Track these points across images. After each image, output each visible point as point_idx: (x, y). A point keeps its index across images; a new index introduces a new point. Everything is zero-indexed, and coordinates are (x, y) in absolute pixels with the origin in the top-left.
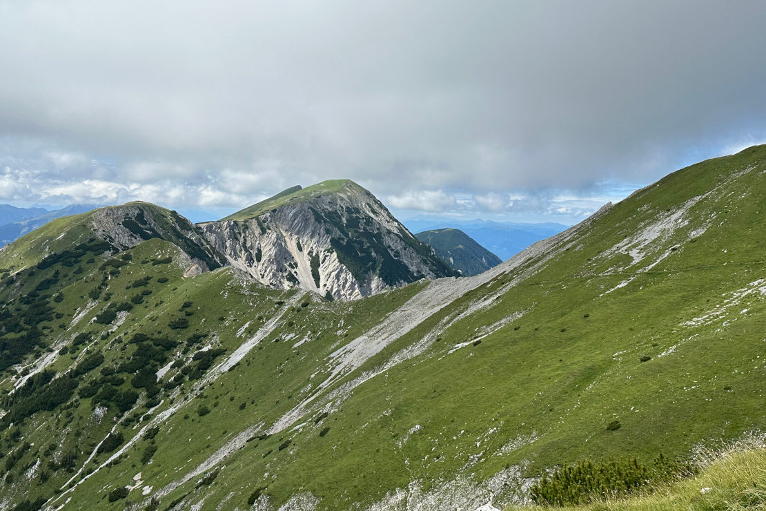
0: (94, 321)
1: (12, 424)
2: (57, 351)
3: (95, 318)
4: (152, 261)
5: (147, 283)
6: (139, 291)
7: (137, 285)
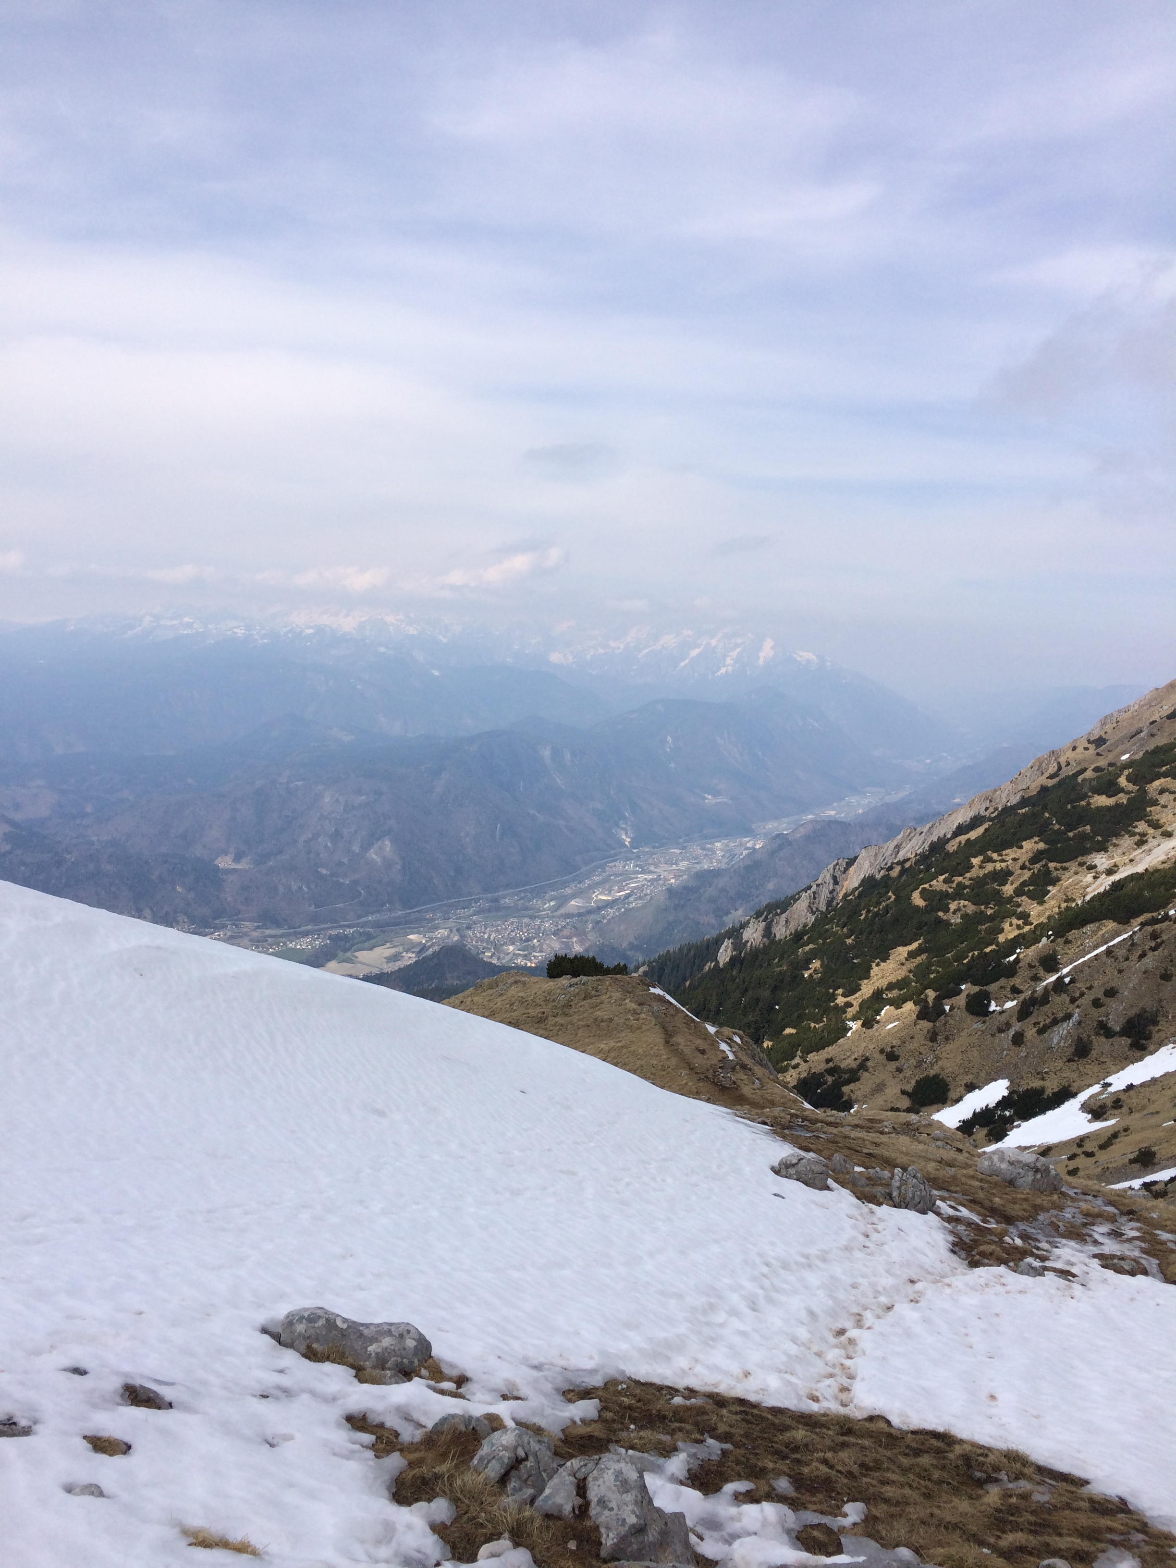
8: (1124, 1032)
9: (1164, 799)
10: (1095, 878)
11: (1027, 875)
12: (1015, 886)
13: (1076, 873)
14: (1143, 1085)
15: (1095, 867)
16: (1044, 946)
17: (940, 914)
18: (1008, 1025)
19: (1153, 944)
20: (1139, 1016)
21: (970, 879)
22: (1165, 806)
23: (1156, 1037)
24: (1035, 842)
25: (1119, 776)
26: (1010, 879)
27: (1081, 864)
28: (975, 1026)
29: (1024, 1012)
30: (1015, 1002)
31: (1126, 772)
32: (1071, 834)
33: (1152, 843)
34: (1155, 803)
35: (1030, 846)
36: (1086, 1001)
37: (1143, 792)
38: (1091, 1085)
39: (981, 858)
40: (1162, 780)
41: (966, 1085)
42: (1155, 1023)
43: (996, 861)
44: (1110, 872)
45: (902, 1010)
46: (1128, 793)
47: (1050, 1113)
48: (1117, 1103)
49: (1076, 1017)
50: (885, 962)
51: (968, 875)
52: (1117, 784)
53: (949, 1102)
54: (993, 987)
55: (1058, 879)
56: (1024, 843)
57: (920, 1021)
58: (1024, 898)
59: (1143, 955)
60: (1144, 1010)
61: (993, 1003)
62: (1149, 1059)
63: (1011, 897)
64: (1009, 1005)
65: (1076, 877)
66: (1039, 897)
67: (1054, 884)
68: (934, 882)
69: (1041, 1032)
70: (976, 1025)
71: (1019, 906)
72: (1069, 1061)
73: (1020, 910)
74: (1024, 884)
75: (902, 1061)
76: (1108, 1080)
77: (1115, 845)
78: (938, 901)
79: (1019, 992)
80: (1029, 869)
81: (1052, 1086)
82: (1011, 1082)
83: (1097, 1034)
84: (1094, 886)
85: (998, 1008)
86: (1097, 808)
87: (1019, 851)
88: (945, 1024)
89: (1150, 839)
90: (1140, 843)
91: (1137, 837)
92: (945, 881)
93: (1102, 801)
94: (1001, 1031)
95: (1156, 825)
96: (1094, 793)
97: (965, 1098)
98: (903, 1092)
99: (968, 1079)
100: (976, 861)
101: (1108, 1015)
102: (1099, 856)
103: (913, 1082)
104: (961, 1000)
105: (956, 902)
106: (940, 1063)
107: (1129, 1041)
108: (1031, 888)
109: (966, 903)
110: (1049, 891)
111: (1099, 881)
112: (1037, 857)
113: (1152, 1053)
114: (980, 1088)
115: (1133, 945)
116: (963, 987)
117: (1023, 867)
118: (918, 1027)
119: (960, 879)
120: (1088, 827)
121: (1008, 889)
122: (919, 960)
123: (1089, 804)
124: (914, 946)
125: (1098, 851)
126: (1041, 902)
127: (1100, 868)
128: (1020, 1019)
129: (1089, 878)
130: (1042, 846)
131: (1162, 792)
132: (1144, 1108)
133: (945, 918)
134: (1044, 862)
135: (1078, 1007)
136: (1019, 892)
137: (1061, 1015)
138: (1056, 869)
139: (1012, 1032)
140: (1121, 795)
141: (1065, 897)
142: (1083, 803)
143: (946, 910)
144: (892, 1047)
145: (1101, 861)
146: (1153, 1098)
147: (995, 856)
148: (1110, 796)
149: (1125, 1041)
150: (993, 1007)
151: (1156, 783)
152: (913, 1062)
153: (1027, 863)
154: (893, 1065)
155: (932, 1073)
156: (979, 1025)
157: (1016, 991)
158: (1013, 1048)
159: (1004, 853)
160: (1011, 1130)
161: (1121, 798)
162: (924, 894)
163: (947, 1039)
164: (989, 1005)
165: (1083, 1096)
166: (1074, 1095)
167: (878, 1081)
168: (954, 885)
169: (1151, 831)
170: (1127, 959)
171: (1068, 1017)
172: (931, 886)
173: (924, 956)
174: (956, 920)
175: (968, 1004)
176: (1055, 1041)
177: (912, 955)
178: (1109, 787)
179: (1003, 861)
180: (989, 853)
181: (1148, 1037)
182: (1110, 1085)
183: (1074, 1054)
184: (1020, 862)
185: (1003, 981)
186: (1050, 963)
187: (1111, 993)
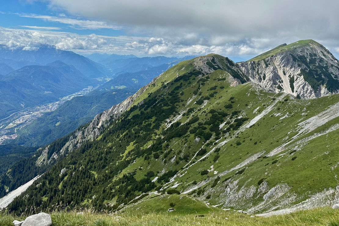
0: (195, 103)
1: (166, 141)
2: (182, 115)
3: (196, 102)
4: (218, 79)
5: (216, 89)
6: (212, 91)
7: (211, 89)
8: (184, 159)
11: (154, 124)
12: (152, 127)
16: (166, 143)
17: (139, 134)
19: (186, 141)
20: (185, 155)
21: (143, 126)
24: (155, 117)
27: (165, 121)
29: (165, 156)
33: (177, 116)
34: (176, 108)
36: (176, 153)
37: (173, 105)
39: (144, 121)
41: (157, 172)
49: (175, 157)
50: (129, 146)
57: (145, 160)
58: (155, 129)
59: (185, 144)
65: (164, 124)
69: (169, 160)
73: (154, 132)
77: (170, 117)
78: (137, 131)
79: (163, 152)
83: (179, 159)
84: (168, 126)
86: (165, 109)
87: (152, 119)
88: (150, 160)
91: (174, 115)
92: (138, 127)
95: (177, 112)
101: (181, 156)
102: (167, 119)
105: (141, 131)
110: (159, 128)
117: (153, 123)
120: (164, 113)
122: (136, 145)
124: (134, 141)
127: (168, 122)
129: (166, 124)
134: (157, 121)
137: (172, 156)
138: (160, 123)
139: (164, 160)
141: (163, 129)
148: (167, 107)
151: (176, 104)
158: (164, 163)
159: (149, 120)
161: (170, 107)
166: (178, 171)
174: (142, 135)
175: (154, 156)
176: (172, 161)
183: (176, 164)
185: (160, 151)
187: (180, 152)
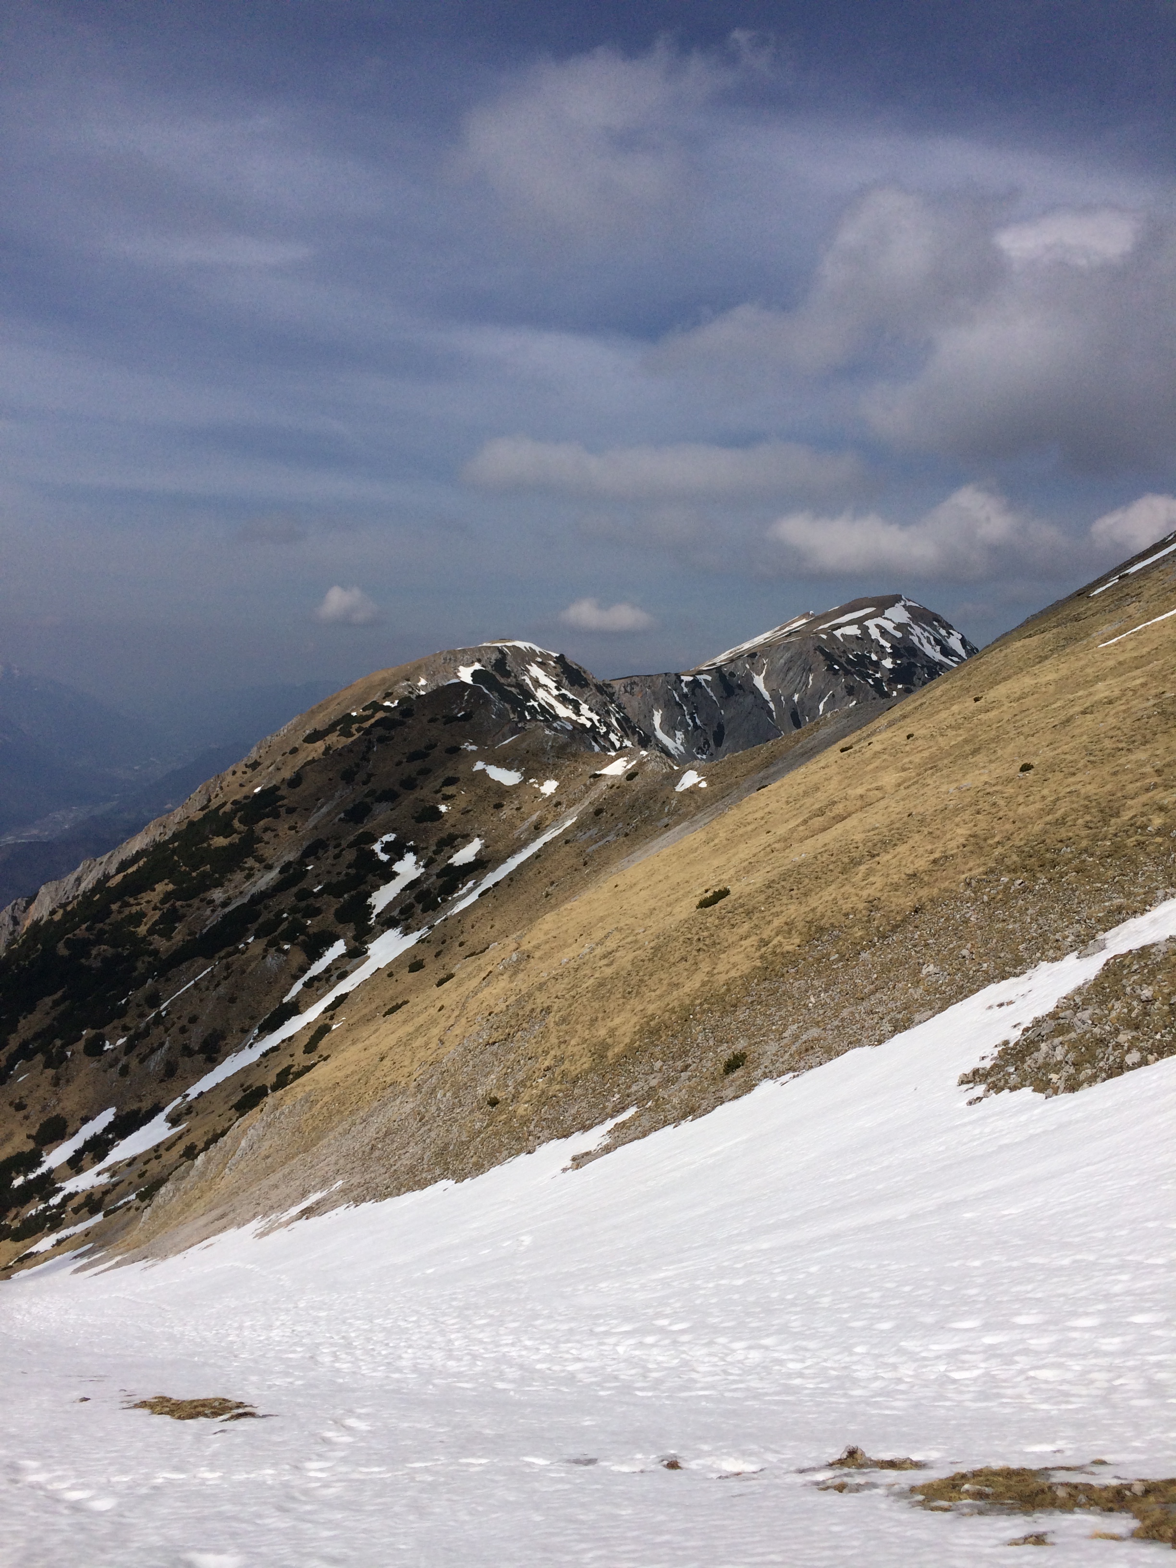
0: (340, 820)
1: (150, 980)
2: (278, 869)
3: (342, 815)
4: (444, 717)
5: (427, 755)
8: (201, 1051)
9: (267, 836)
10: (213, 911)
11: (158, 915)
12: (148, 926)
13: (198, 909)
14: (209, 1092)
15: (213, 901)
16: (150, 985)
17: (83, 961)
18: (117, 1060)
19: (225, 974)
20: (211, 1035)
21: (110, 924)
22: (268, 843)
23: (224, 1049)
24: (166, 884)
25: (234, 819)
26: (145, 920)
27: (202, 900)
28: (92, 1066)
29: (129, 1048)
30: (125, 1039)
31: (239, 814)
32: (194, 874)
33: (258, 874)
34: (260, 840)
35: (162, 888)
36: (174, 1030)
37: (251, 831)
38: (175, 1099)
39: (119, 904)
40: (266, 820)
41: (82, 1119)
42: (224, 1038)
43: (132, 905)
44: (225, 904)
45: (32, 1062)
46: (239, 833)
47: (143, 1128)
48: (189, 1110)
49: (167, 1045)
50: (31, 1013)
51: (108, 921)
52: (232, 826)
53: (67, 1137)
54: (107, 1029)
55: (184, 916)
56: (156, 886)
57: (46, 1070)
58: (156, 936)
59: (217, 985)
60: (215, 1030)
61: (107, 1042)
62: (218, 1069)
63: (145, 937)
64: (120, 1042)
65: (198, 912)
66: (167, 934)
67: (180, 921)
68: (77, 932)
69: (142, 1061)
70: (93, 1064)
71: (151, 944)
72: (162, 1081)
73: (152, 947)
74: (155, 924)
75: (29, 1108)
76: (187, 1092)
77: (230, 880)
78: (81, 948)
79: (129, 1029)
80: (160, 909)
81: (146, 1105)
82: (117, 1108)
83: (182, 1056)
84: (211, 919)
85: (111, 1047)
86: (216, 848)
87: (152, 894)
88: (66, 1069)
89: (257, 872)
90: (249, 877)
91: (247, 872)
92: (87, 929)
93: (220, 841)
94: (111, 1066)
95: (260, 860)
96: (214, 835)
97: (80, 1131)
98: (29, 1137)
99: (83, 1113)
100: (114, 907)
101: (190, 1039)
102: (217, 891)
103: (38, 1126)
104: (80, 1045)
105: (97, 948)
106: (61, 1104)
107: (204, 1056)
108: (161, 926)
109: (106, 947)
110: (176, 928)
111: (216, 913)
112: (167, 897)
113: (220, 1063)
114: (93, 1119)
115: (213, 976)
116: (84, 1033)
118: (44, 1075)
119: (102, 925)
120: (208, 866)
121: (142, 930)
122: (62, 1007)
123: (210, 845)
124: (60, 993)
125: (216, 887)
126: (169, 938)
127: (217, 902)
128: (126, 1054)
129: (208, 911)
130: (171, 887)
131: (266, 830)
132: (206, 1109)
133: (87, 963)
134: (172, 902)
135: (169, 1035)
136: (151, 931)
137: (155, 1045)
138: (182, 906)
139: (120, 1066)
140: (235, 835)
141: (188, 931)
142: (205, 845)
143: (88, 955)
144: (21, 1098)
145: (218, 895)
146: (213, 1101)
147: (132, 901)
148: (226, 837)
149: (201, 1057)
150: (108, 1046)
151: (262, 823)
152: (38, 1107)
153: (158, 905)
154: (22, 1113)
155: (55, 1114)
156: (95, 1065)
157: (125, 1028)
158: (120, 1079)
159: (139, 896)
160: (111, 1149)
161: (234, 839)
162: (69, 944)
163: (68, 1081)
164: (104, 1045)
165: (168, 1109)
166: (162, 1109)
167: (7, 1132)
168: (95, 932)
169: (257, 865)
170: (207, 989)
171: (162, 1045)
172: (74, 935)
173: (67, 1003)
174: (97, 964)
175: (85, 1047)
176: (152, 1068)
177: (56, 1003)
178: (226, 829)
179: (139, 904)
180: (126, 898)
181: (218, 1051)
182: (188, 1095)
183: (165, 1076)
184: (152, 904)
185: (116, 1022)
186: (154, 1001)
187: (193, 1020)
